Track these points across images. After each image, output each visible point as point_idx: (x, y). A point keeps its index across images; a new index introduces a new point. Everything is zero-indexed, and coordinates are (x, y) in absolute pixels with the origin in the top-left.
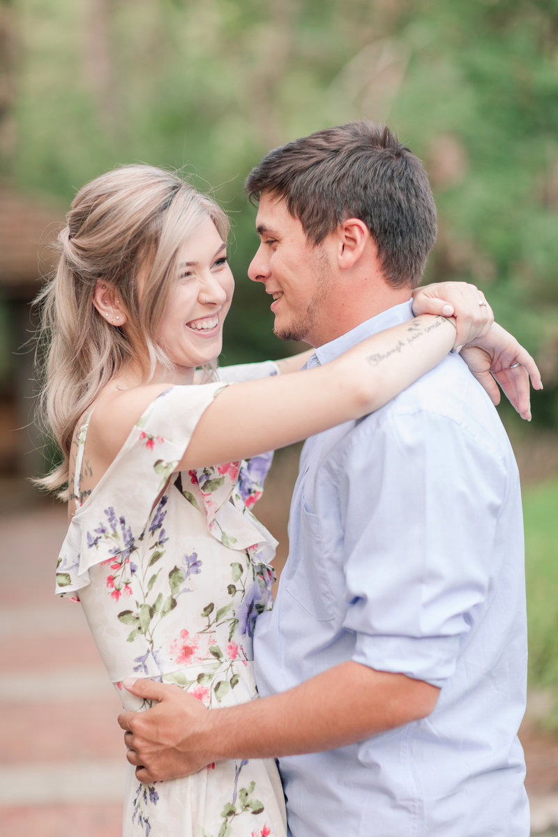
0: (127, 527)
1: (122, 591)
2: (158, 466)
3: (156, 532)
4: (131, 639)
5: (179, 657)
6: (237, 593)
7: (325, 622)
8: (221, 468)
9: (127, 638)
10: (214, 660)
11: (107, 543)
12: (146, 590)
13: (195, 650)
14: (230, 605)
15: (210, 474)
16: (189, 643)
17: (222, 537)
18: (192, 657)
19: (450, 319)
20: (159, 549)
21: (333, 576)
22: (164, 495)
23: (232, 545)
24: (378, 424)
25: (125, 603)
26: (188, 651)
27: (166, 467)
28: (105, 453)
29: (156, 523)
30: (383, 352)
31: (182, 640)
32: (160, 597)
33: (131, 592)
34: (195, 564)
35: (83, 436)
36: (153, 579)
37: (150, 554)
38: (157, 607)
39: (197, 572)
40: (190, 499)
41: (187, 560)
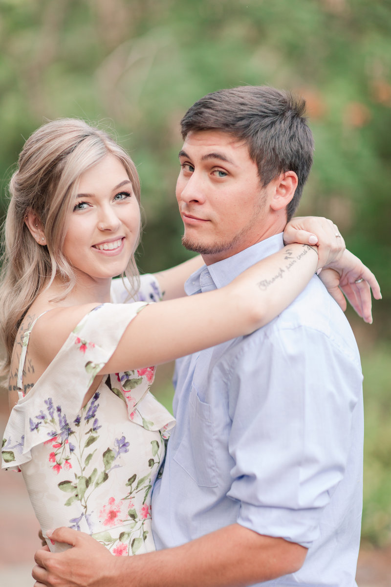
0: (62, 415)
1: (62, 465)
2: (88, 366)
3: (90, 421)
4: (68, 504)
5: (106, 520)
6: (155, 465)
8: (140, 371)
9: (65, 503)
10: (131, 521)
11: (46, 427)
12: (83, 465)
13: (118, 514)
15: (130, 375)
16: (114, 508)
17: (143, 423)
18: (116, 519)
19: (313, 247)
20: (94, 434)
22: (97, 392)
23: (149, 426)
24: (266, 336)
25: (65, 474)
26: (113, 515)
27: (94, 368)
28: (43, 357)
29: (91, 413)
30: (269, 279)
31: (109, 506)
32: (95, 470)
33: (70, 466)
34: (124, 445)
35: (26, 340)
36: (89, 457)
37: (86, 438)
38: (92, 479)
39: (126, 451)
40: (117, 394)
41: (118, 442)
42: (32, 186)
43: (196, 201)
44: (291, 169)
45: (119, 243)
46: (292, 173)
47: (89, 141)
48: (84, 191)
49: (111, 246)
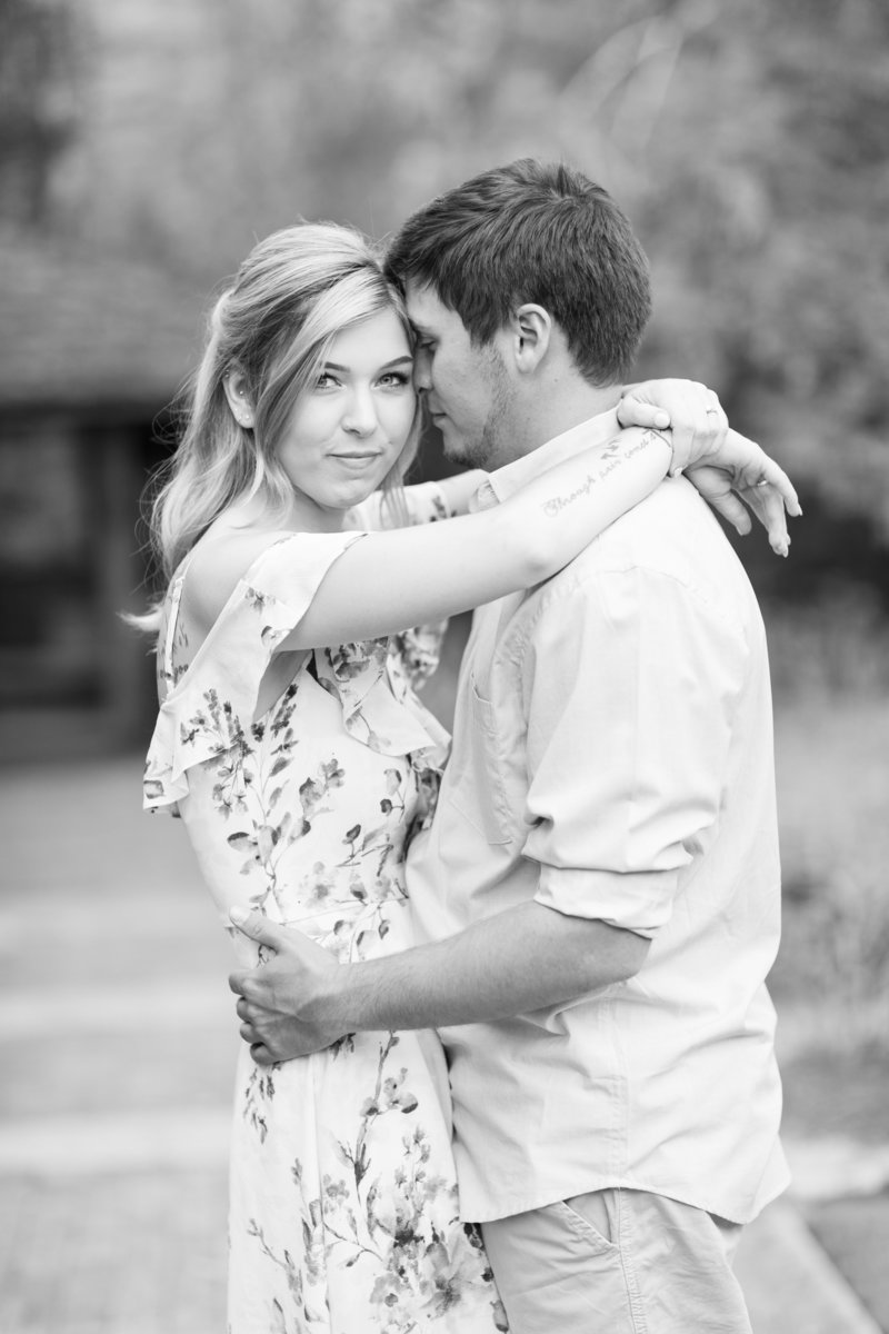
0: (233, 717)
1: (233, 806)
2: (266, 635)
3: (280, 732)
4: (244, 870)
5: (310, 900)
6: (394, 810)
7: (498, 847)
8: (365, 648)
9: (240, 870)
10: (356, 902)
12: (267, 807)
13: (331, 890)
14: (384, 827)
15: (348, 656)
16: (324, 881)
17: (369, 738)
18: (327, 899)
20: (285, 755)
21: (510, 786)
22: (293, 683)
23: (383, 747)
25: (238, 822)
26: (321, 891)
27: (274, 637)
28: (202, 618)
29: (281, 719)
30: (564, 495)
31: (315, 876)
32: (287, 816)
33: (246, 809)
34: (335, 774)
36: (277, 792)
37: (272, 761)
38: (283, 830)
39: (339, 785)
40: (328, 688)
41: (324, 768)
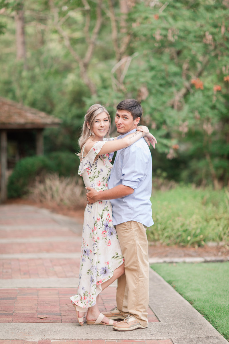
0: (90, 163)
2: (95, 153)
3: (96, 165)
5: (98, 185)
7: (118, 179)
9: (90, 181)
10: (103, 186)
11: (87, 166)
12: (94, 174)
14: (107, 177)
15: (104, 156)
16: (100, 183)
18: (100, 185)
19: (142, 132)
20: (96, 167)
21: (120, 171)
22: (97, 159)
23: (108, 167)
25: (90, 175)
27: (97, 154)
28: (87, 151)
29: (96, 163)
30: (131, 137)
32: (96, 175)
35: (84, 148)
36: (95, 172)
38: (95, 177)
39: (102, 171)
40: (102, 160)
41: (101, 169)
42: (88, 116)
43: (121, 124)
44: (139, 116)
45: (104, 130)
46: (139, 117)
47: (100, 109)
48: (98, 118)
49: (102, 130)
